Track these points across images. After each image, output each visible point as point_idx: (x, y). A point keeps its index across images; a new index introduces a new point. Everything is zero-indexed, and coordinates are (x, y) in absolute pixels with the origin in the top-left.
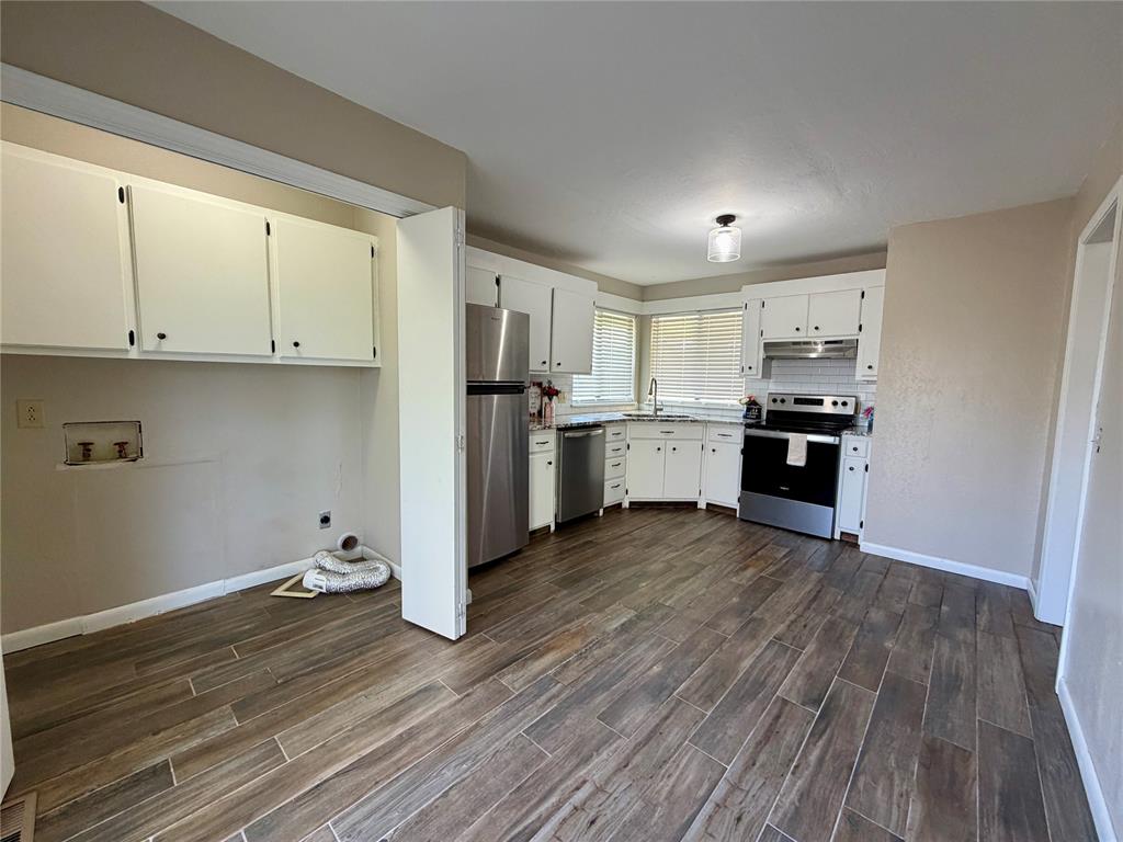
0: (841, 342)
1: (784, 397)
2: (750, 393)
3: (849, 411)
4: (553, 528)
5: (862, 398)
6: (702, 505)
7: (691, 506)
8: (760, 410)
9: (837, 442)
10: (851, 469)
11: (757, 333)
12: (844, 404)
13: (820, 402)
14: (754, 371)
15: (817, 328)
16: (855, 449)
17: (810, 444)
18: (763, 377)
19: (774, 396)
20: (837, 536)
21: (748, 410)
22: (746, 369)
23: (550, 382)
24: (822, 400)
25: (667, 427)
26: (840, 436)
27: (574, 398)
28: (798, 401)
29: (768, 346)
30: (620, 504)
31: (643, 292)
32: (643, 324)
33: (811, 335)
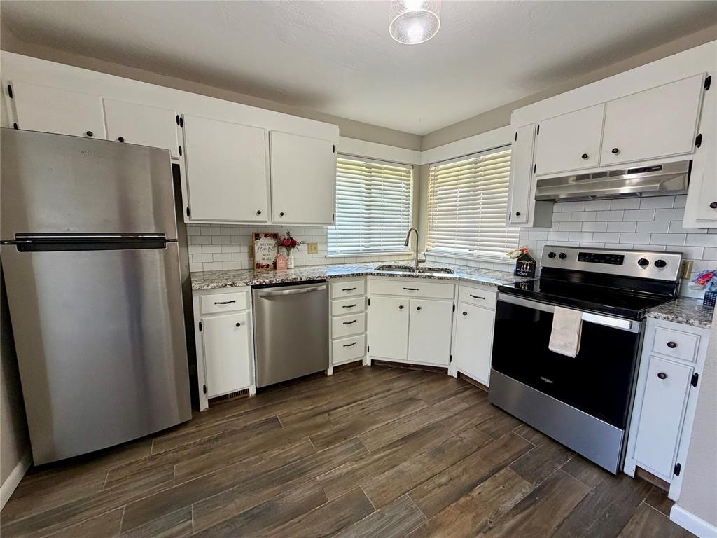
0: (659, 168)
1: (566, 251)
2: (523, 245)
3: (669, 274)
4: (253, 392)
5: (696, 255)
6: (453, 372)
7: (439, 373)
8: (533, 267)
9: (635, 330)
10: (662, 376)
11: (529, 169)
12: (661, 264)
13: (619, 260)
14: (523, 218)
15: (615, 151)
16: (672, 345)
17: (586, 325)
18: (534, 226)
19: (552, 250)
20: (629, 470)
21: (519, 265)
22: (514, 215)
23: (288, 233)
24: (622, 257)
25: (411, 283)
26: (642, 320)
27: (329, 249)
28: (584, 257)
29: (541, 184)
30: (361, 361)
31: (420, 142)
32: (421, 174)
33: (608, 162)
